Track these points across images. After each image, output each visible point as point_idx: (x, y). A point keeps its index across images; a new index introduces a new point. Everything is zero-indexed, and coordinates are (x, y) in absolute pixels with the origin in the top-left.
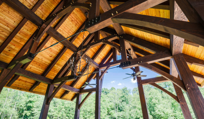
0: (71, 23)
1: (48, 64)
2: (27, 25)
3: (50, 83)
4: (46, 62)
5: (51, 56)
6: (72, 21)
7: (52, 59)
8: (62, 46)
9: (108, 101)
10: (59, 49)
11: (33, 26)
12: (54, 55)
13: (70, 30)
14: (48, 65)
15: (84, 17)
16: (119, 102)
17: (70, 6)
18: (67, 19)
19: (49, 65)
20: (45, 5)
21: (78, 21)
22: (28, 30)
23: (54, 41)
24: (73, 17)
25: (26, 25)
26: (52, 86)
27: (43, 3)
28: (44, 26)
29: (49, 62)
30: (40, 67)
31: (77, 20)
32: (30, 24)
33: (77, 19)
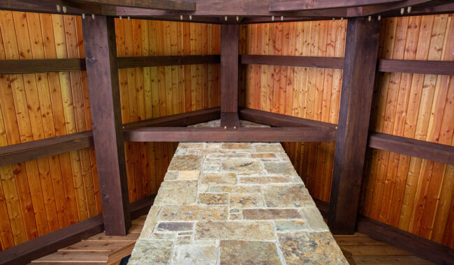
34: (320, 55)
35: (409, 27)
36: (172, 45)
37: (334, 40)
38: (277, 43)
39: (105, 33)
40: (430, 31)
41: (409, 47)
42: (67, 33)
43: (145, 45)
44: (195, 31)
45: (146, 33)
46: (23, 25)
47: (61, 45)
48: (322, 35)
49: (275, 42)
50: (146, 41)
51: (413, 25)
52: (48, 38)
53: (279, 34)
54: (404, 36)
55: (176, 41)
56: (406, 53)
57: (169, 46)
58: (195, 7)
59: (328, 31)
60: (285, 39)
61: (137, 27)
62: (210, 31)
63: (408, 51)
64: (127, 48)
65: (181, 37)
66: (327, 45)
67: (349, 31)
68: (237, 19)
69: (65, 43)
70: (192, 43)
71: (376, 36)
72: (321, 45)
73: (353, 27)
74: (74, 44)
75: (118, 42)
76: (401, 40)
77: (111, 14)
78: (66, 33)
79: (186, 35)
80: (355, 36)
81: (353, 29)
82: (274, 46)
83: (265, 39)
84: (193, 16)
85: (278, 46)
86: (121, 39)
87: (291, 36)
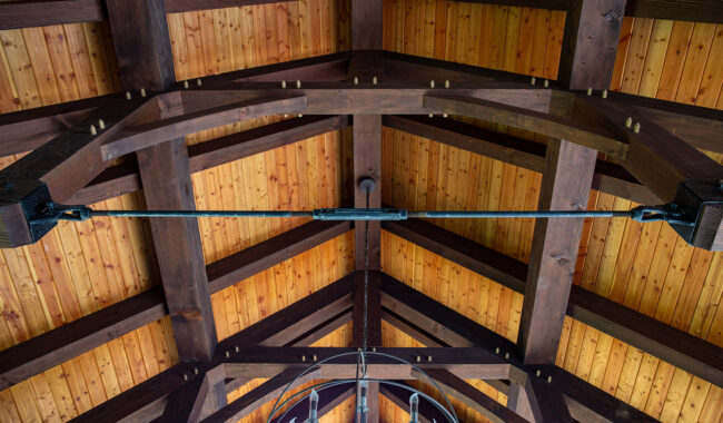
0: (263, 182)
2: (54, 42)
5: (10, 316)
6: (273, 178)
10: (100, 291)
11: (79, 73)
13: (234, 219)
15: (327, 198)
17: (421, 92)
18: (259, 157)
20: (218, 26)
21: (294, 197)
22: (30, 66)
24: (285, 165)
25: (46, 37)
27: (216, 11)
28: (169, 106)
31: (296, 188)
32: (74, 50)
33: (297, 184)
34: (208, 12)
35: (73, 75)
36: (468, 16)
37: (190, 39)
38: (285, 21)
39: (577, 63)
40: (37, 72)
41: (61, 43)
42: (642, 58)
43: (514, 23)
44: (426, 37)
45: (509, 42)
46: (710, 77)
47: (659, 39)
48: (211, 43)
49: (289, 21)
50: (511, 29)
51: (68, 79)
52: (678, 52)
53: (283, 36)
54: (76, 61)
55: (460, 25)
56: (62, 33)
57: (472, 15)
58: (424, 102)
59: (204, 53)
60: (272, 28)
61: (522, 55)
62: (401, 34)
63: (60, 37)
64: (547, 20)
65: (452, 29)
66: (199, 28)
67: (170, 65)
68: (356, 80)
69: (652, 40)
70: (431, 17)
71: (123, 62)
72: (210, 27)
73: (166, 74)
74: (636, 39)
75: (559, 34)
76: (78, 54)
77: (559, 94)
78: (644, 58)
79: (442, 32)
80: (158, 60)
81: (165, 70)
82: (289, 14)
83: (305, 26)
84: (429, 86)
85: (282, 17)
86: (554, 39)
87: (263, 35)
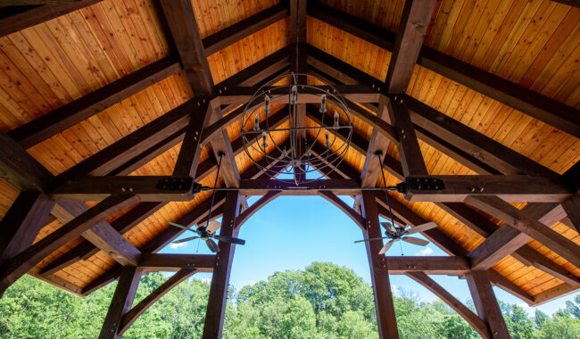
1: (61, 96)
3: (40, 190)
4: (58, 84)
5: (94, 70)
7: (93, 81)
8: (158, 49)
9: (155, 315)
10: (141, 55)
12: (112, 71)
13: (215, 8)
14: (59, 101)
16: (188, 323)
19: (66, 102)
23: (140, 9)
26: (44, 202)
29: (74, 91)
30: (19, 96)
